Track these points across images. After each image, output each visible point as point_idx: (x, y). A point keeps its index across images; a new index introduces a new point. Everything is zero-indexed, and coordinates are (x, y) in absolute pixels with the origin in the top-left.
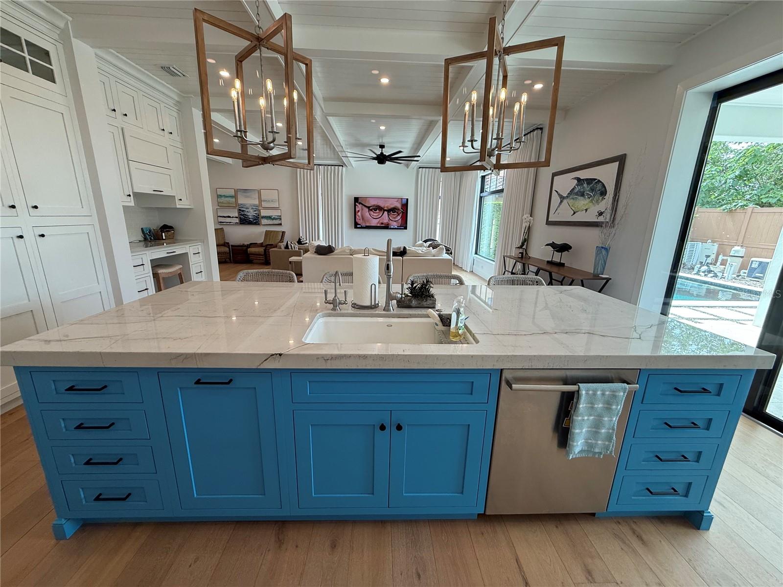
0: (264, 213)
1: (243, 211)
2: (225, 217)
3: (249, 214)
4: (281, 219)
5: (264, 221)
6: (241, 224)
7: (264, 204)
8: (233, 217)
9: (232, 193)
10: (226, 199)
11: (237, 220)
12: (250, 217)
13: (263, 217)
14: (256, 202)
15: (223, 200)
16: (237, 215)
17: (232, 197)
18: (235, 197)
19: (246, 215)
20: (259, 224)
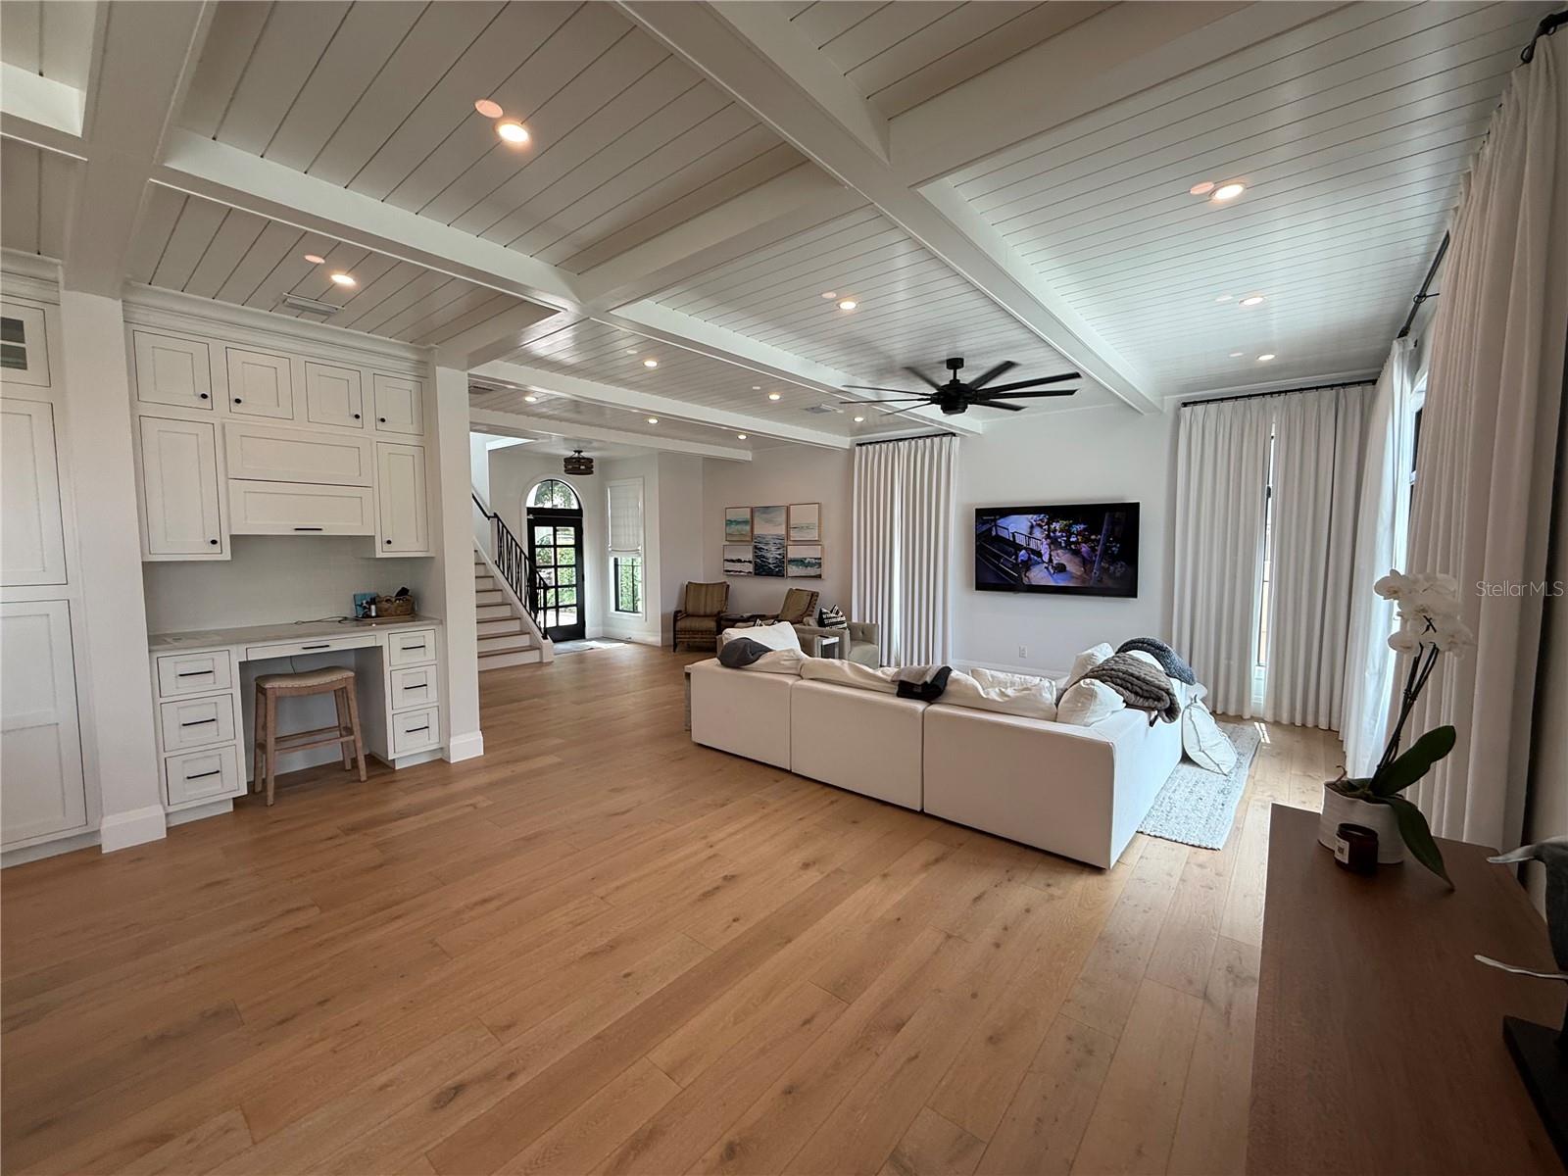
0: (793, 552)
1: (760, 549)
2: (733, 561)
3: (768, 555)
4: (820, 565)
5: (793, 570)
6: (756, 574)
7: (795, 535)
8: (745, 561)
9: (746, 514)
10: (739, 527)
11: (750, 568)
12: (770, 561)
13: (793, 561)
14: (782, 531)
15: (734, 528)
16: (750, 557)
17: (745, 522)
18: (751, 522)
19: (764, 557)
20: (783, 576)
